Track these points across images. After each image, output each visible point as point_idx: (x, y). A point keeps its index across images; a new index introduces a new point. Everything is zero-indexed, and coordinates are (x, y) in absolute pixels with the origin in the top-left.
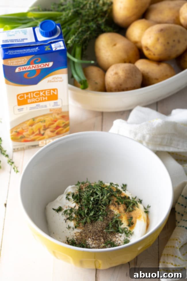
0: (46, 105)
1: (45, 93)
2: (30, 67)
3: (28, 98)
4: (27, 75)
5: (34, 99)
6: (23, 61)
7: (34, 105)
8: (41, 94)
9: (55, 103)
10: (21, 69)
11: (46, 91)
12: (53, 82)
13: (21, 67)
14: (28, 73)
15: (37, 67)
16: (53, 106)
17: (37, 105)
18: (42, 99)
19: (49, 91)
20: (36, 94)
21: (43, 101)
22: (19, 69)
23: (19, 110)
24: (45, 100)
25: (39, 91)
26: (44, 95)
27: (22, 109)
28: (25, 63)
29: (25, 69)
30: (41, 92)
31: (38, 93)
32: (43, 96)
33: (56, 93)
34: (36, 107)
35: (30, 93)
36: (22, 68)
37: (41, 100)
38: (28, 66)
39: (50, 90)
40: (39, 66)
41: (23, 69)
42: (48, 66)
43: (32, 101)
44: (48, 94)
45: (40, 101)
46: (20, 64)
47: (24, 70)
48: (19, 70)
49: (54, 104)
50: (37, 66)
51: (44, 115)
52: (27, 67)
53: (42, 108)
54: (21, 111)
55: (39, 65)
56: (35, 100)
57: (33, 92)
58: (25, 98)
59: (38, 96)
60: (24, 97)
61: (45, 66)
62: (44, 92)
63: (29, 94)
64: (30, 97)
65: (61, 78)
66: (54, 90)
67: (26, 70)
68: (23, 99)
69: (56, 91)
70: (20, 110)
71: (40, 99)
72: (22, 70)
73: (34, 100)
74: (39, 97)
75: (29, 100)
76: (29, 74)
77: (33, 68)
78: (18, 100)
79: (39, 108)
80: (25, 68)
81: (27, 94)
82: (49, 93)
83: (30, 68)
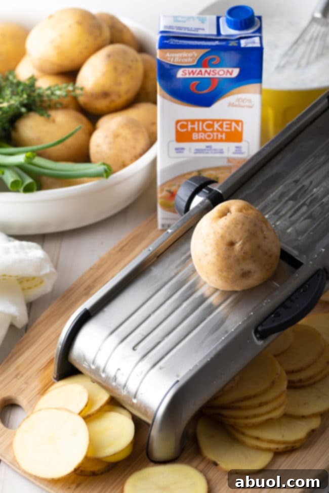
0: (222, 150)
1: (221, 126)
2: (201, 71)
3: (193, 129)
4: (195, 86)
5: (203, 134)
6: (191, 58)
7: (202, 145)
8: (216, 126)
9: (237, 147)
10: (187, 72)
11: (225, 123)
12: (236, 106)
13: (187, 69)
14: (198, 82)
15: (213, 74)
16: (234, 153)
17: (207, 147)
18: (217, 136)
19: (229, 122)
20: (208, 126)
21: (217, 140)
22: (183, 72)
23: (176, 149)
24: (221, 140)
25: (213, 121)
26: (220, 129)
27: (183, 149)
28: (193, 61)
29: (194, 74)
30: (215, 123)
31: (210, 124)
32: (218, 131)
33: (239, 129)
34: (205, 150)
35: (198, 121)
36: (189, 71)
37: (215, 138)
38: (198, 70)
39: (232, 121)
40: (216, 72)
41: (190, 74)
42: (231, 74)
43: (200, 137)
44: (227, 128)
45: (213, 140)
46: (185, 63)
47: (191, 76)
48: (182, 75)
49: (236, 150)
50: (213, 71)
51: (218, 168)
52: (196, 71)
53: (215, 153)
54: (180, 152)
55: (216, 70)
56: (204, 137)
57: (204, 121)
58: (189, 129)
59: (211, 130)
60: (186, 126)
61: (227, 74)
62: (220, 123)
63: (196, 123)
64: (196, 129)
65: (250, 101)
66: (237, 122)
67: (195, 76)
68: (185, 130)
69: (240, 124)
70: (178, 151)
71: (214, 135)
72: (187, 76)
73: (202, 136)
74: (213, 132)
75: (195, 135)
76: (199, 84)
77: (207, 76)
78: (177, 132)
79: (210, 152)
80: (192, 71)
81: (193, 122)
82: (228, 126)
83: (202, 74)
